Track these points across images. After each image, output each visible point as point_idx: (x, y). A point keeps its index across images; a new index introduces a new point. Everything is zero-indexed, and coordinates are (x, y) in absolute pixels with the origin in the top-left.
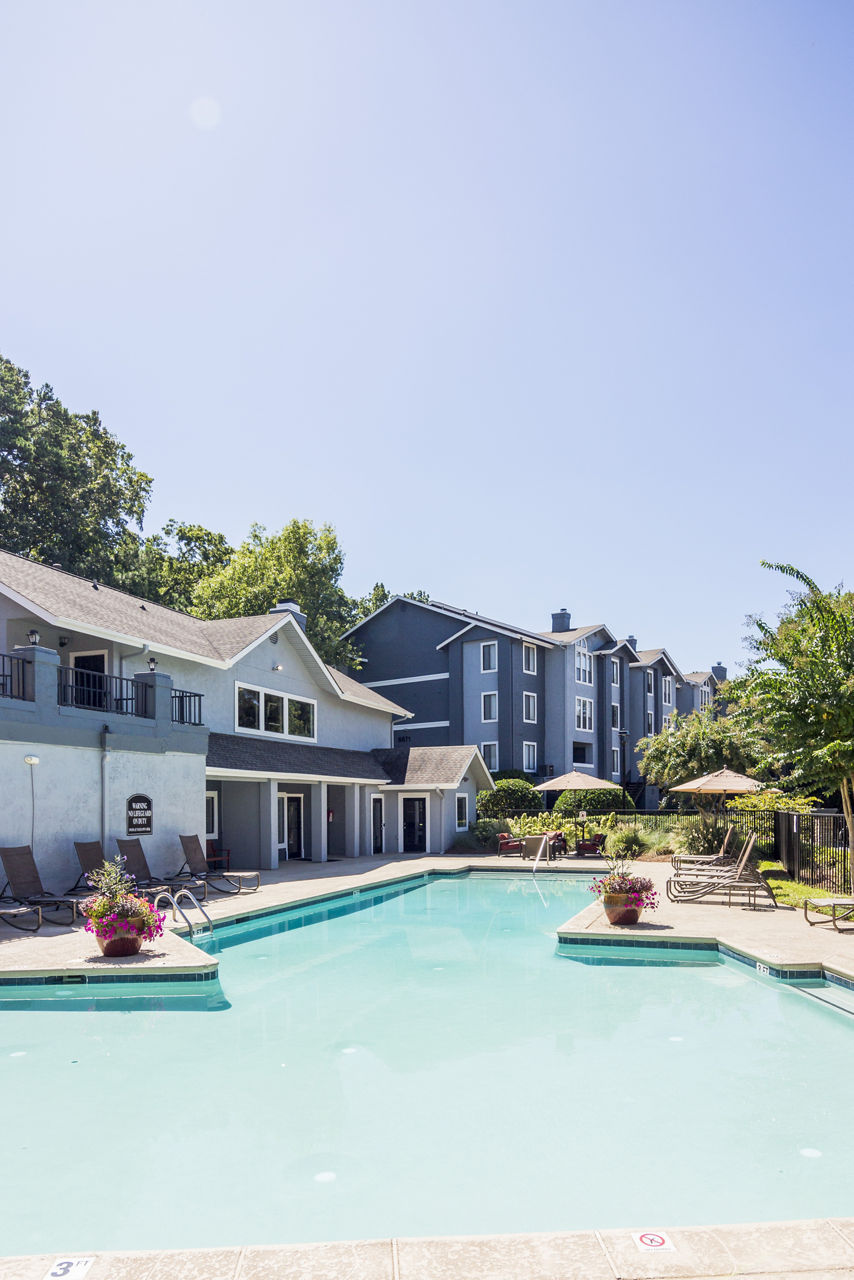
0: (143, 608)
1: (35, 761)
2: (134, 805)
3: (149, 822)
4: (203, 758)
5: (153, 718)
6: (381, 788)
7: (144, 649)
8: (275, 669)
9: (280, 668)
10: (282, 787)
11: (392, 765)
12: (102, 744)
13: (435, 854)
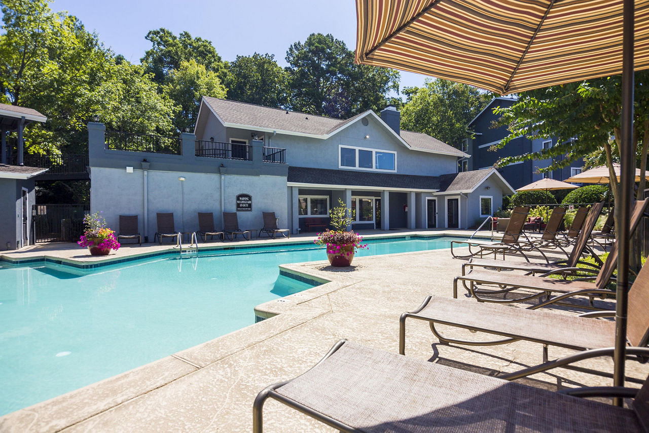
0: (307, 118)
1: (182, 179)
2: (240, 198)
3: (250, 206)
4: (286, 178)
5: (252, 160)
6: (435, 194)
7: (273, 133)
8: (365, 138)
9: (367, 137)
10: (354, 193)
11: (444, 182)
12: (219, 172)
13: (462, 229)
